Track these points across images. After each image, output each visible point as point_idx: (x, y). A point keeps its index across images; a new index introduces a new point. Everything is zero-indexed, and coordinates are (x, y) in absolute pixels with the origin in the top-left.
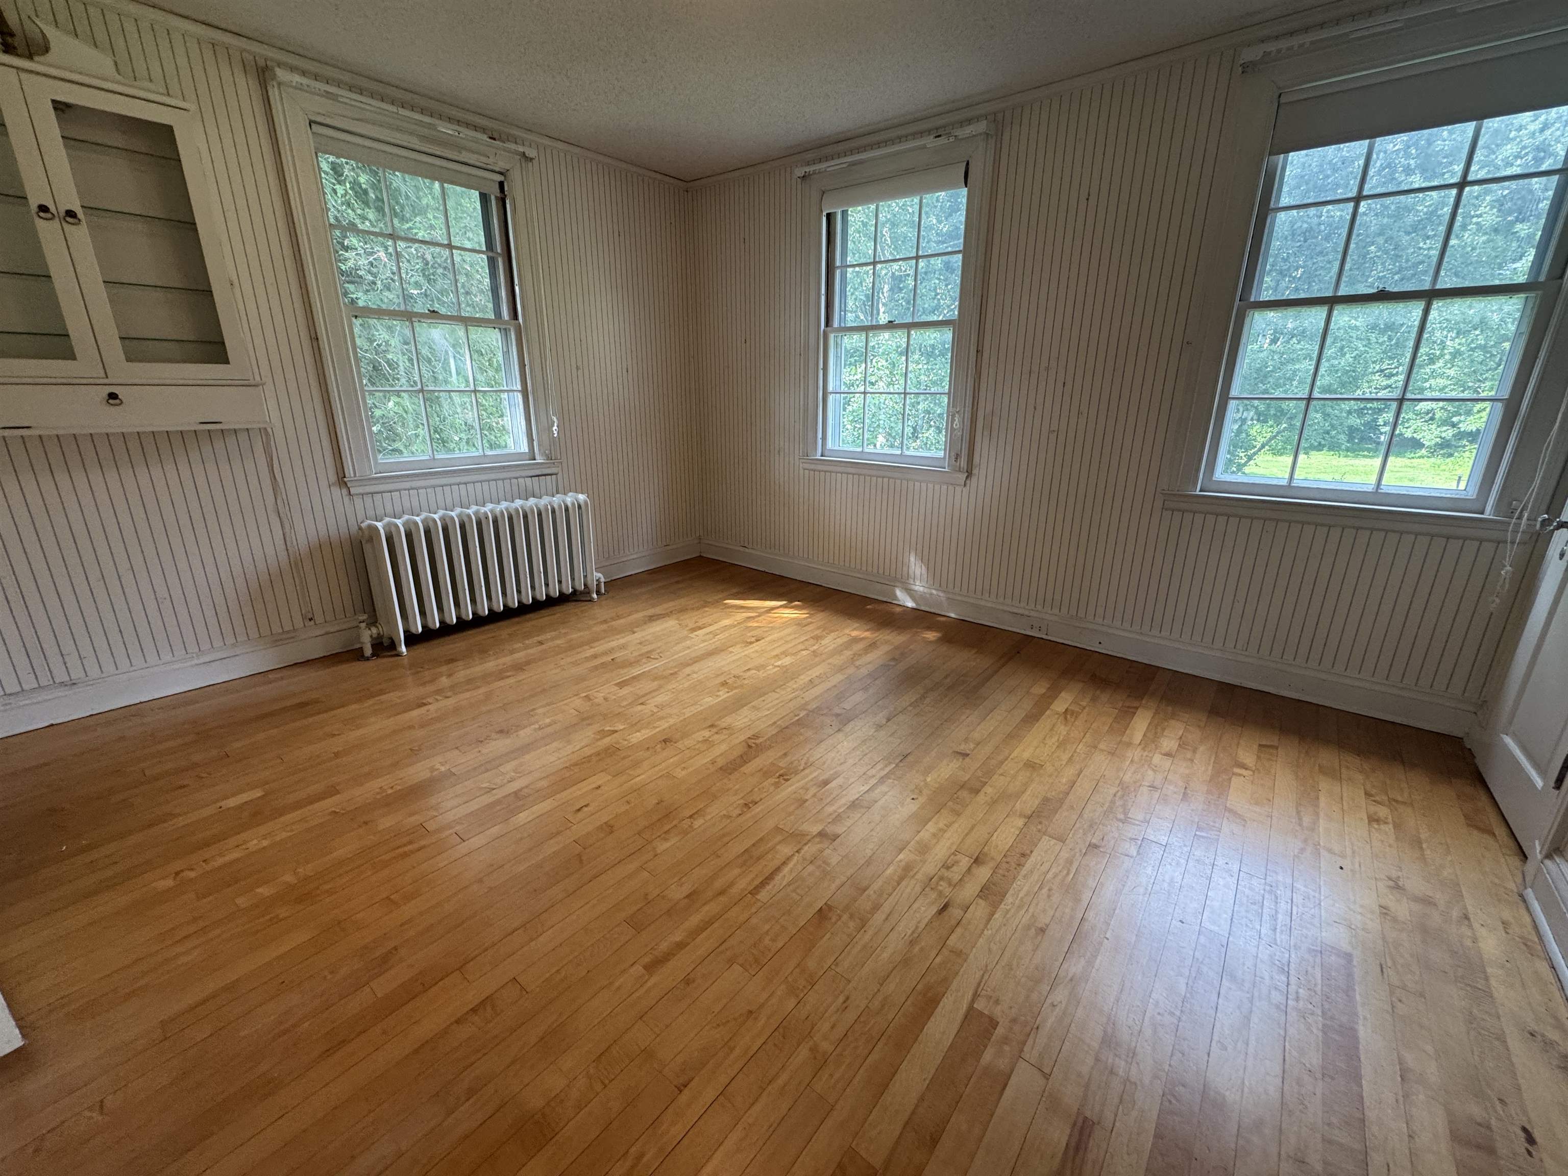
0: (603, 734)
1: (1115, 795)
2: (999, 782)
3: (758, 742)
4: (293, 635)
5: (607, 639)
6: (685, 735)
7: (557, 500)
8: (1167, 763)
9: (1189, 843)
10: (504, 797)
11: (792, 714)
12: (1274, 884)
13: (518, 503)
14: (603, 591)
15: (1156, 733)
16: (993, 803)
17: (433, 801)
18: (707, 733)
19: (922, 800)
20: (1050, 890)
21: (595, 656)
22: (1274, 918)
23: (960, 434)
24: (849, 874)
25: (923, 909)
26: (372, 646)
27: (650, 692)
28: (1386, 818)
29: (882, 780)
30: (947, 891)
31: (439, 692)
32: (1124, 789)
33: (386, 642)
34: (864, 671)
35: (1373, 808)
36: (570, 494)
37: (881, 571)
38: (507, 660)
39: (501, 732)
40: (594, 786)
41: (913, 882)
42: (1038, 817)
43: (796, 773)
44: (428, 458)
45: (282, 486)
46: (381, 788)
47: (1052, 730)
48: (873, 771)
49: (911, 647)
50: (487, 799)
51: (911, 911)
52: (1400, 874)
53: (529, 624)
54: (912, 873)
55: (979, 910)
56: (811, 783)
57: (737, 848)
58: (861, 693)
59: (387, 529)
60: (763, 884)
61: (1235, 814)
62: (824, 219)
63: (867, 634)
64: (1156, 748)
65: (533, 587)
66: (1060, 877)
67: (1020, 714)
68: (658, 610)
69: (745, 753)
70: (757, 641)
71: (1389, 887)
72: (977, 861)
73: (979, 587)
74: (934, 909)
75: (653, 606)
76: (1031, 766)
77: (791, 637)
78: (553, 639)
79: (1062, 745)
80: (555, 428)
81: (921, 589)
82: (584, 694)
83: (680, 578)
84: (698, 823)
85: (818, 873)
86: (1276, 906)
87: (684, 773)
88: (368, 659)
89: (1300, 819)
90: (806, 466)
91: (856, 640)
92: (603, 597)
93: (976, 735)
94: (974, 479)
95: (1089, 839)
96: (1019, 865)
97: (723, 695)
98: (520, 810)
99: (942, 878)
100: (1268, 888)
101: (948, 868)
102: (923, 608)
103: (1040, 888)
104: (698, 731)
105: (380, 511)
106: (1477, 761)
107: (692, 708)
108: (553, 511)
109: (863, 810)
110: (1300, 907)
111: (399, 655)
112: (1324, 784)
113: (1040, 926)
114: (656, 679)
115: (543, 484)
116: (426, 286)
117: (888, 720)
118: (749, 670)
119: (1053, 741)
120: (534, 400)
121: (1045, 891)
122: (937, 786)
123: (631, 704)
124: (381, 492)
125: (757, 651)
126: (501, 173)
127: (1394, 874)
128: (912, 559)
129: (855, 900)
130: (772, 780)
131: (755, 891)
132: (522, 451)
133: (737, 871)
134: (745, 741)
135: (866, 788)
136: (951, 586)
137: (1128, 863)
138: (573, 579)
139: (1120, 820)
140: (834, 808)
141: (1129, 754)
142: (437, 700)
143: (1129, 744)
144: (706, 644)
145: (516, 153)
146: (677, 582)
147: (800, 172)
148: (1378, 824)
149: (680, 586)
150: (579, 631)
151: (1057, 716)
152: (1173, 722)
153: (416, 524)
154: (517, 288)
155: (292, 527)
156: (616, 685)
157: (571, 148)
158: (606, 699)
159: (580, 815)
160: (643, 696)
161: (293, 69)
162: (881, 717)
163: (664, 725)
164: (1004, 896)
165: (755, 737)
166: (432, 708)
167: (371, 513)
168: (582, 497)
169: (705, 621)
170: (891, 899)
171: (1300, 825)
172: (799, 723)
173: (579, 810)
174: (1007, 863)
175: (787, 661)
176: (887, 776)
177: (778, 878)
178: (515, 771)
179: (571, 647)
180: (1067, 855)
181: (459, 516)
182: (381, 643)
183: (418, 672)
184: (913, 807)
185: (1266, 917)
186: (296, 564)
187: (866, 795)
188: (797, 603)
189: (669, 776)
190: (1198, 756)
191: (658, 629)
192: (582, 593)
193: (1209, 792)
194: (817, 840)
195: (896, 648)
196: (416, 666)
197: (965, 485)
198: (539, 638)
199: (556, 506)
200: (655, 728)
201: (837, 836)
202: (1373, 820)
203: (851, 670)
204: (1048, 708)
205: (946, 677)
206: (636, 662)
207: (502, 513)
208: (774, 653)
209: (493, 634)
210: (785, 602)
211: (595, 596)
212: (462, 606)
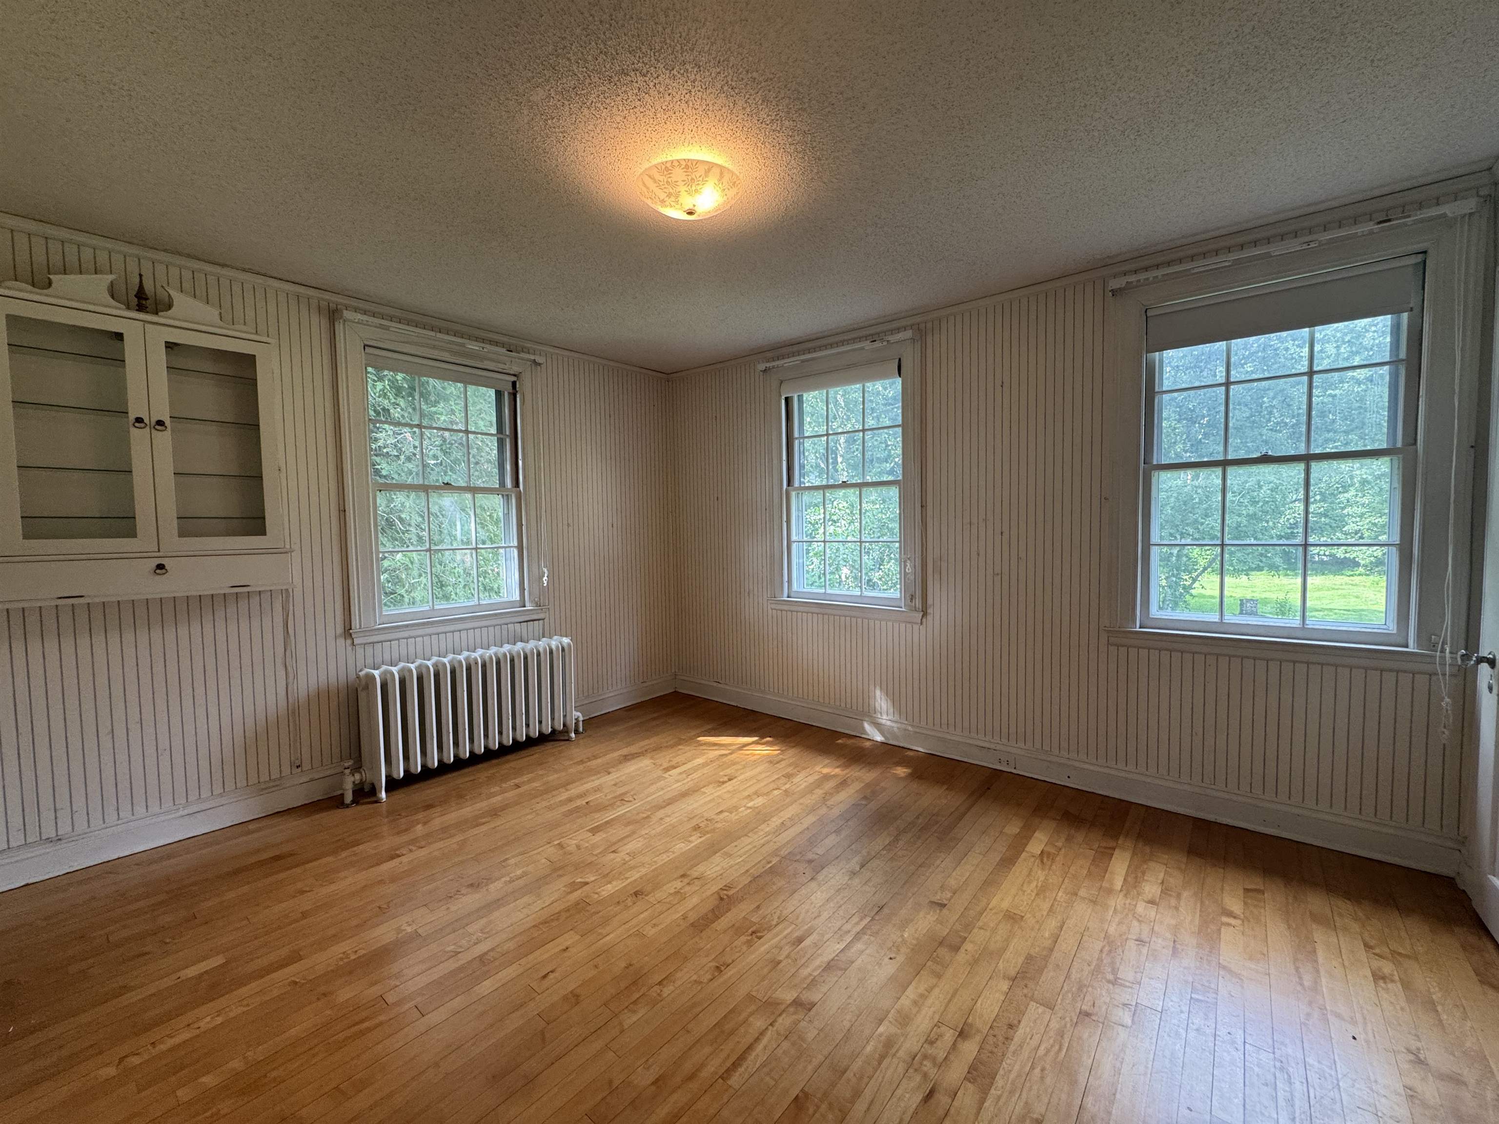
0: (574, 887)
1: (1101, 951)
2: (978, 936)
3: (731, 893)
4: (278, 783)
5: (585, 780)
6: (657, 886)
7: (542, 644)
8: (1152, 912)
9: (1185, 1009)
10: (469, 962)
11: (764, 861)
12: (1284, 1060)
13: (507, 648)
14: (581, 729)
15: (1136, 877)
16: (975, 962)
17: (395, 968)
18: (678, 884)
19: (901, 958)
20: (1043, 1070)
21: (570, 800)
22: (1290, 1102)
23: (912, 578)
24: (826, 1053)
25: (907, 1096)
26: (354, 792)
27: (623, 839)
28: (1393, 975)
29: (857, 937)
30: (933, 1072)
31: (413, 841)
32: (1112, 945)
33: (367, 789)
34: (836, 812)
35: (1377, 963)
36: (555, 637)
37: (849, 706)
38: (483, 805)
39: (472, 885)
40: (561, 948)
41: (895, 1061)
42: (1023, 978)
43: (769, 929)
44: (428, 608)
45: (292, 638)
46: (344, 953)
47: (1029, 875)
48: (847, 927)
49: (883, 784)
50: (452, 965)
51: (894, 1100)
52: (1419, 1044)
53: (507, 766)
54: (894, 1050)
55: (967, 1097)
56: (784, 941)
57: (709, 1020)
58: (833, 836)
59: (383, 676)
60: (735, 1065)
61: (1230, 971)
62: (783, 402)
63: (837, 771)
64: (1138, 894)
65: (514, 729)
66: (1052, 1053)
67: (995, 857)
68: (633, 749)
69: (718, 907)
70: (730, 780)
71: (1411, 1061)
72: (963, 1034)
73: (944, 721)
74: (919, 1097)
75: (629, 745)
76: (1012, 918)
77: (763, 775)
78: (530, 781)
79: (1041, 891)
80: (545, 578)
81: (889, 723)
82: (556, 843)
83: (655, 715)
84: (666, 991)
85: (793, 1052)
86: (1290, 1087)
87: (654, 931)
88: (348, 806)
89: (1300, 978)
90: (773, 606)
91: (826, 778)
92: (581, 736)
93: (952, 882)
94: (930, 618)
95: (1079, 1005)
96: (1007, 1038)
97: (696, 840)
98: (486, 976)
99: (925, 1057)
100: (1278, 1064)
101: (932, 1043)
102: (891, 742)
103: (1032, 1068)
104: (670, 882)
105: (378, 660)
106: (1474, 904)
107: (665, 856)
108: (539, 654)
109: (839, 973)
110: (1318, 1089)
111: (378, 801)
112: (1319, 935)
113: (1035, 1116)
114: (628, 824)
115: (531, 629)
116: (441, 456)
117: (862, 866)
118: (721, 812)
119: (1031, 888)
120: (528, 556)
121: (1037, 1071)
122: (914, 942)
123: (603, 853)
124: (381, 642)
125: (729, 792)
126: (515, 375)
127: (1414, 1044)
128: (878, 692)
129: (833, 1085)
130: (743, 938)
131: (726, 1075)
132: (514, 599)
133: (707, 1050)
134: (718, 893)
135: (841, 946)
136: (917, 720)
137: (1123, 1034)
138: (553, 719)
139: (1109, 982)
140: (809, 970)
141: (1112, 903)
142: (411, 851)
143: (1110, 891)
144: (679, 784)
145: (528, 360)
146: (654, 719)
147: (762, 366)
148: (1385, 983)
149: (654, 723)
150: (556, 771)
151: (1033, 859)
152: (1152, 864)
153: (410, 671)
154: (520, 463)
155: (296, 676)
156: (589, 831)
157: (572, 354)
158: (578, 847)
159: (546, 983)
160: (615, 843)
161: (356, 310)
162: (854, 864)
163: (635, 875)
164: (994, 1079)
165: (727, 887)
166: (404, 859)
167: (369, 661)
168: (566, 640)
169: (680, 759)
170: (872, 1082)
171: (1302, 985)
172: (772, 871)
173: (545, 977)
174: (995, 1036)
175: (759, 801)
176: (863, 932)
177: (752, 1057)
178: (482, 931)
179: (548, 790)
180: (1057, 1026)
181: (450, 662)
182: (362, 789)
183: (394, 820)
184: (889, 969)
185: (1281, 1103)
186: (294, 713)
187: (841, 955)
188: (768, 739)
189: (639, 934)
190: (1182, 903)
191: (633, 768)
192: (561, 732)
193: (1199, 946)
194: (792, 1009)
195: (868, 785)
196: (394, 813)
197: (921, 623)
198: (516, 781)
199: (541, 650)
200: (627, 878)
201: (813, 1005)
202: (1378, 977)
203: (824, 810)
204: (1024, 850)
205: (918, 818)
206: (611, 805)
207: (491, 658)
208: (746, 793)
209: (472, 778)
210: (756, 738)
211: (573, 735)
212: (445, 749)
